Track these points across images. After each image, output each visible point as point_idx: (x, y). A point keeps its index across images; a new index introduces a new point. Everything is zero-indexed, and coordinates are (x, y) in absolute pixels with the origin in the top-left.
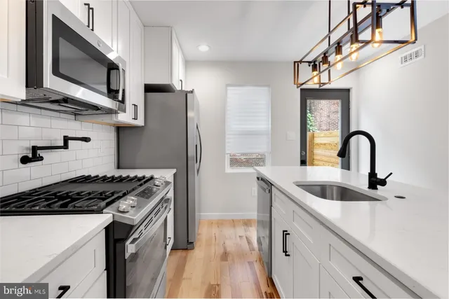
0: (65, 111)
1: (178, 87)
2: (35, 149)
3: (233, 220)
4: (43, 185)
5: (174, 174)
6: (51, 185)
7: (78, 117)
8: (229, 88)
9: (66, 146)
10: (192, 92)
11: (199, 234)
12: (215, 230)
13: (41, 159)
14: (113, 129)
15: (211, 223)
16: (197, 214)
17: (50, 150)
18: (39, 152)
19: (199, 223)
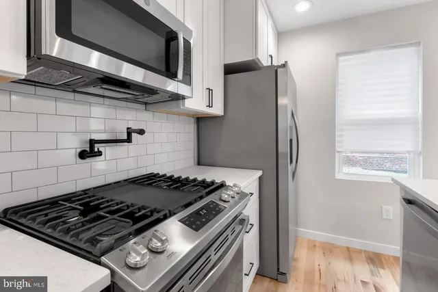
0: (127, 98)
1: (265, 62)
2: (92, 143)
3: (348, 248)
4: (107, 183)
5: (260, 178)
6: (110, 184)
7: (149, 107)
8: (341, 58)
9: (129, 140)
10: (284, 66)
11: (295, 260)
12: (319, 260)
13: (100, 154)
14: (192, 120)
15: (313, 246)
16: (291, 227)
17: (115, 144)
18: (97, 146)
19: (296, 240)
